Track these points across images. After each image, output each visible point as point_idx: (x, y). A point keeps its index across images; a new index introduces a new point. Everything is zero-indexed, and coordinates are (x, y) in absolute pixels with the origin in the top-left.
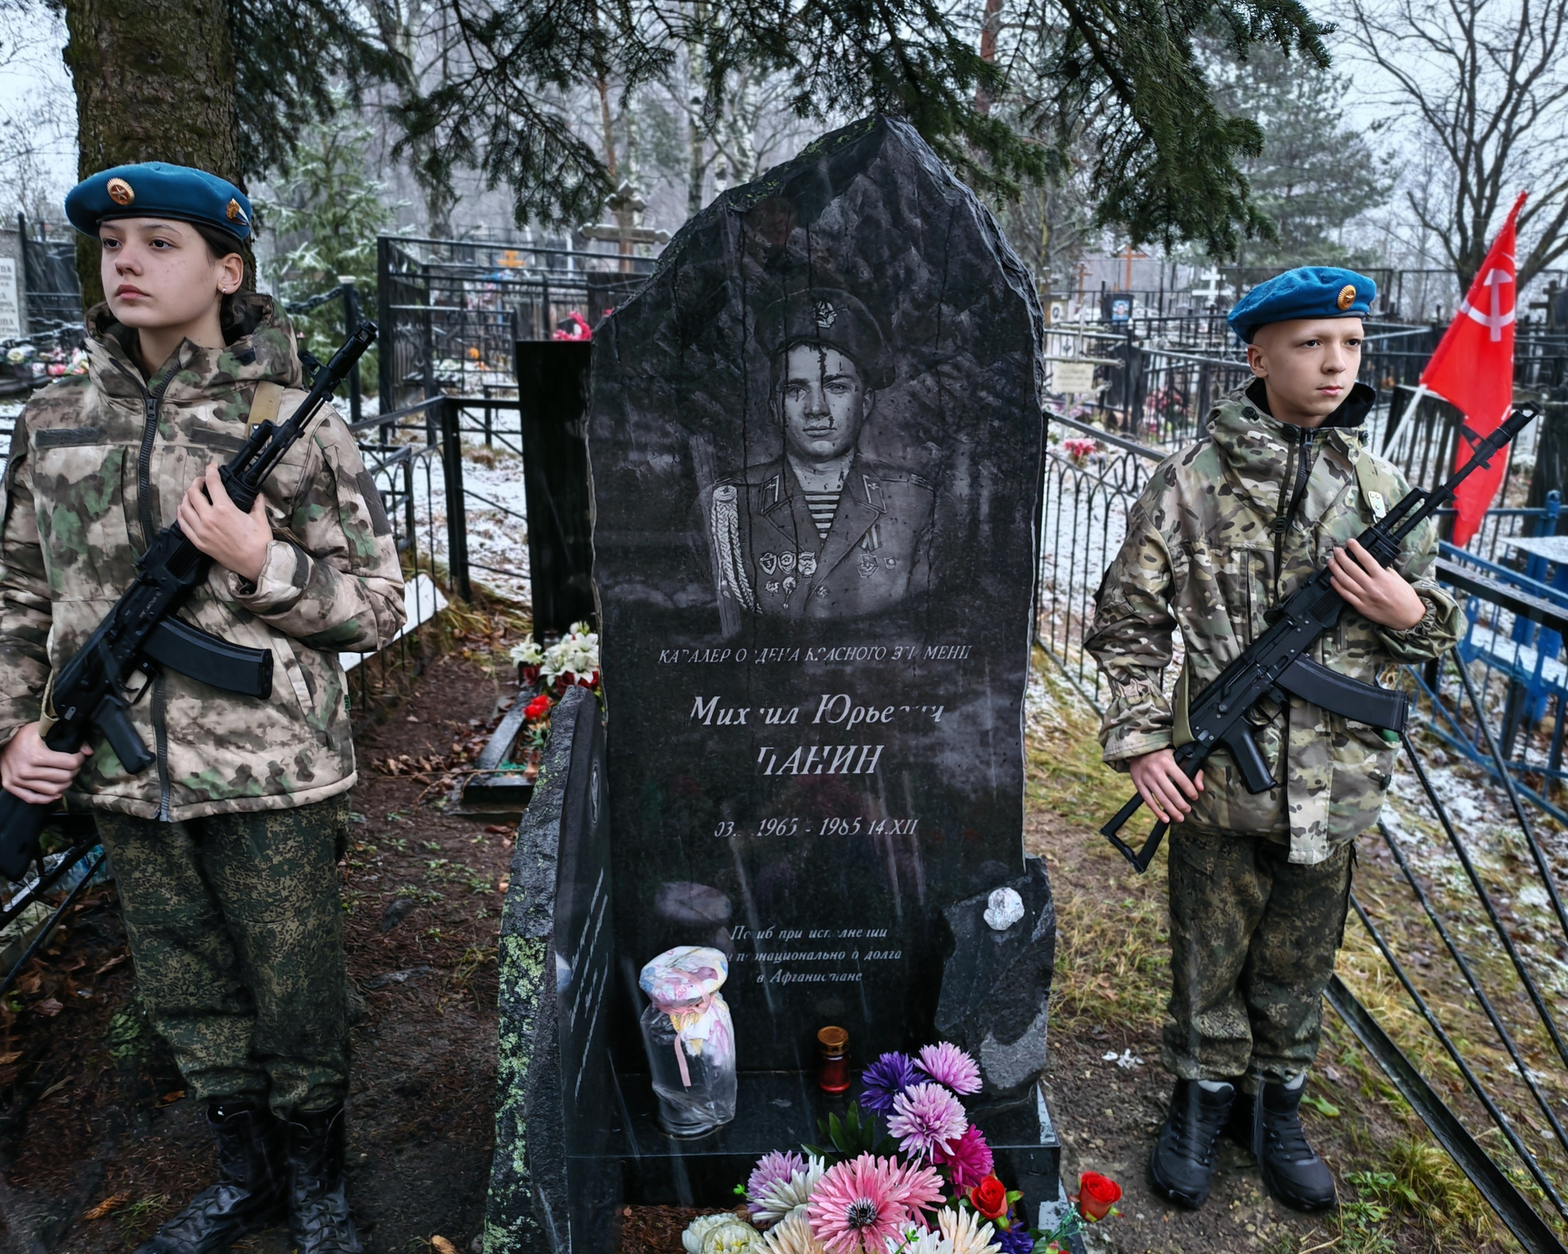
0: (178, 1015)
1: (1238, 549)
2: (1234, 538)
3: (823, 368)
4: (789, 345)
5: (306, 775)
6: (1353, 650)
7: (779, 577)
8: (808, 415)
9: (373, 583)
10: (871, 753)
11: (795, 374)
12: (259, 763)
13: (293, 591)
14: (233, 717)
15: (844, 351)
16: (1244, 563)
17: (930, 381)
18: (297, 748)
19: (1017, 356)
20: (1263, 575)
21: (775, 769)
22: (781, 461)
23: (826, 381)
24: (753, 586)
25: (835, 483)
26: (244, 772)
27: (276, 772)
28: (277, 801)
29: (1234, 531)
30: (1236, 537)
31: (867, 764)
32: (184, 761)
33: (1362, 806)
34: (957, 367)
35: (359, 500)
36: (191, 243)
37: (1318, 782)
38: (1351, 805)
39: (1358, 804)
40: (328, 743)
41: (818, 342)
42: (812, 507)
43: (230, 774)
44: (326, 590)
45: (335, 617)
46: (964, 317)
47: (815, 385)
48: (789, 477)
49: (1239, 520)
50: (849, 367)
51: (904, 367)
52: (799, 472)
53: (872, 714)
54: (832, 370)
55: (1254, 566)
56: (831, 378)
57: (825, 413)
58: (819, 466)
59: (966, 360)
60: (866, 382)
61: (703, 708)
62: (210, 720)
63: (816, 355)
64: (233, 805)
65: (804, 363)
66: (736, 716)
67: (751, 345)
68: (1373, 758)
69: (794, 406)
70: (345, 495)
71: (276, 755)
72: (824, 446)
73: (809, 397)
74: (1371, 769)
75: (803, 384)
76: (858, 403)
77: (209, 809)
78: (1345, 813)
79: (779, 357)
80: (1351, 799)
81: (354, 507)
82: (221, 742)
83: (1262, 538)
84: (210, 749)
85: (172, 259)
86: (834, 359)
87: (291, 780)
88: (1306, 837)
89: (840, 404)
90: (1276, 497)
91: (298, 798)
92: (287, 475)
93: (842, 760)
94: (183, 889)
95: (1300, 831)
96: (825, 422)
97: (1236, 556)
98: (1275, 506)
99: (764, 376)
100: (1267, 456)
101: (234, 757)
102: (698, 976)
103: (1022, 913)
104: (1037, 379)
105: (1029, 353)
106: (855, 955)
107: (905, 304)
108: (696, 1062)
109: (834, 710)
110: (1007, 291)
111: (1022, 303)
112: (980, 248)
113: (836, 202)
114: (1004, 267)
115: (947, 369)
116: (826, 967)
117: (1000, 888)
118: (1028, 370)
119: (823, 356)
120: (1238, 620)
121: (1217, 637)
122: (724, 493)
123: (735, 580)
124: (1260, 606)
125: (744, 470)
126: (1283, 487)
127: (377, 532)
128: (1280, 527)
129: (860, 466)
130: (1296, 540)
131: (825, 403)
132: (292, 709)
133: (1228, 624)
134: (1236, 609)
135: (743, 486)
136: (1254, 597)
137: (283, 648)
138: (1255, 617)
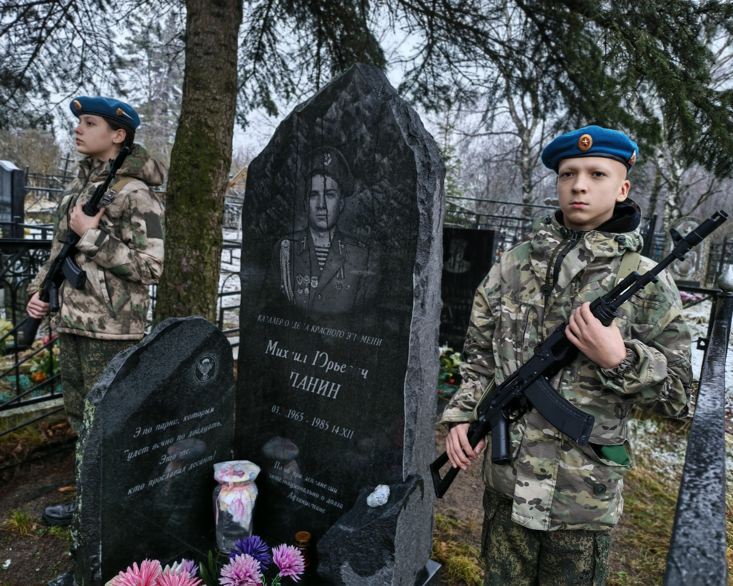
1: (525, 305)
2: (524, 298)
3: (325, 185)
4: (312, 175)
5: (102, 326)
6: (583, 383)
7: (302, 287)
8: (318, 208)
10: (335, 387)
11: (315, 188)
12: (85, 317)
13: (95, 248)
14: (79, 297)
15: (334, 177)
16: (527, 313)
17: (369, 193)
18: (100, 315)
20: (536, 323)
21: (297, 384)
22: (307, 230)
23: (326, 192)
24: (293, 290)
25: (326, 243)
26: (79, 319)
27: (90, 322)
28: (89, 334)
29: (525, 292)
30: (526, 297)
31: (333, 393)
32: (65, 310)
33: (578, 501)
34: (381, 186)
35: (142, 222)
36: (101, 124)
37: (543, 470)
38: (568, 496)
39: (574, 498)
40: (114, 317)
41: (324, 172)
42: (318, 254)
43: (75, 319)
44: (112, 250)
45: (115, 263)
46: (385, 160)
47: (322, 193)
48: (309, 239)
49: (529, 287)
50: (336, 185)
51: (358, 187)
52: (313, 236)
53: (337, 367)
54: (329, 187)
55: (532, 316)
56: (328, 191)
57: (325, 208)
58: (321, 234)
59: (385, 183)
60: (342, 192)
61: (272, 346)
62: (73, 297)
63: (323, 179)
64: (75, 331)
65: (318, 183)
66: (283, 354)
67: (299, 174)
68: (591, 467)
70: (135, 219)
71: (92, 316)
72: (323, 224)
73: (319, 199)
74: (587, 475)
75: (317, 193)
76: (339, 203)
77: (67, 331)
78: (564, 502)
79: (308, 180)
80: (569, 492)
81: (139, 225)
82: (75, 306)
83: (538, 298)
84: (71, 307)
85: (93, 129)
86: (330, 181)
87: (96, 327)
88: (526, 506)
89: (331, 203)
90: (545, 271)
91: (98, 335)
92: (114, 209)
93: (323, 387)
95: (521, 501)
96: (324, 212)
97: (523, 309)
98: (544, 277)
99: (302, 189)
100: (545, 244)
101: (77, 312)
102: (235, 473)
103: (385, 501)
104: (420, 195)
105: (415, 180)
106: (323, 498)
107: (360, 154)
108: (221, 513)
109: (321, 360)
110: (406, 146)
111: (412, 153)
112: (394, 125)
113: (334, 105)
114: (410, 135)
115: (376, 187)
116: (310, 499)
117: (383, 484)
118: (414, 189)
119: (325, 179)
120: (519, 350)
121: (504, 359)
122: (285, 243)
123: (287, 286)
124: (532, 343)
125: (294, 233)
126: (550, 265)
127: (149, 236)
128: (546, 291)
129: (339, 235)
130: (552, 300)
131: (325, 203)
132: (100, 299)
133: (510, 351)
134: (519, 343)
135: (292, 241)
136: (527, 336)
137: (101, 274)
138: (526, 349)
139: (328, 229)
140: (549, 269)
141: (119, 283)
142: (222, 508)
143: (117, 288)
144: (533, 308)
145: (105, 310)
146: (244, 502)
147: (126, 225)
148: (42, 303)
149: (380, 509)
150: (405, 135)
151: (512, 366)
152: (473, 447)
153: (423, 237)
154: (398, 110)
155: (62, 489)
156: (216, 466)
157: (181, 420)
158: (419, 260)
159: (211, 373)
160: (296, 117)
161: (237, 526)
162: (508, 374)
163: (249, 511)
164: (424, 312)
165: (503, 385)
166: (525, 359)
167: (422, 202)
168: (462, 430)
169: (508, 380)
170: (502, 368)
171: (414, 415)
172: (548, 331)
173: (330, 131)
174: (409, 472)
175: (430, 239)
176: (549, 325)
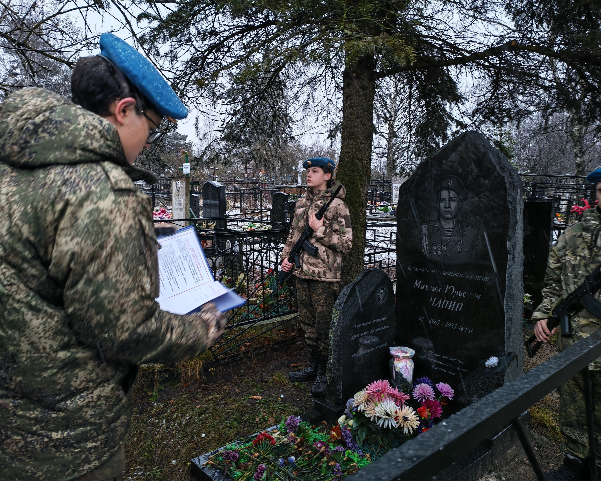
0: (305, 323)
1: (579, 256)
3: (449, 195)
4: (441, 190)
5: (325, 275)
7: (437, 251)
8: (445, 208)
9: (343, 238)
10: (460, 305)
11: (443, 197)
13: (323, 236)
14: (313, 260)
15: (455, 191)
16: (580, 260)
17: (477, 199)
18: (324, 269)
19: (502, 192)
20: (585, 265)
21: (435, 304)
22: (439, 219)
23: (450, 199)
24: (430, 252)
25: (451, 226)
26: (313, 271)
27: (319, 273)
28: (318, 279)
29: (579, 249)
31: (459, 308)
32: (305, 267)
34: (485, 195)
35: (343, 221)
36: (320, 171)
40: (330, 270)
41: (448, 189)
42: (446, 232)
44: (330, 236)
45: (332, 243)
46: (487, 181)
47: (447, 200)
48: (440, 223)
49: (581, 246)
50: (456, 195)
51: (470, 195)
52: (443, 223)
53: (460, 294)
54: (451, 196)
55: (583, 262)
57: (450, 207)
58: (448, 221)
59: (487, 193)
60: (460, 199)
61: (417, 284)
62: (309, 260)
63: (448, 192)
64: (311, 278)
65: (445, 194)
66: (425, 287)
67: (432, 190)
69: (442, 205)
70: (340, 219)
71: (319, 269)
72: (449, 216)
73: (446, 203)
75: (444, 199)
76: (458, 204)
77: (307, 277)
79: (438, 193)
81: (342, 222)
82: (311, 265)
83: (586, 252)
84: (309, 266)
85: (317, 174)
86: (452, 194)
87: (322, 275)
89: (453, 205)
90: (590, 238)
91: (323, 279)
92: (329, 215)
93: (452, 305)
94: (306, 296)
96: (449, 209)
97: (578, 258)
98: (589, 241)
100: (589, 224)
101: (312, 268)
102: (402, 352)
103: (496, 365)
104: (509, 199)
105: (506, 191)
106: (454, 367)
107: (471, 179)
108: (397, 373)
109: (450, 290)
110: (499, 174)
111: (503, 178)
112: (491, 163)
113: (454, 154)
114: (501, 168)
115: (482, 196)
116: (447, 368)
117: (494, 356)
118: (506, 196)
119: (449, 193)
120: (576, 280)
121: (567, 284)
122: (424, 227)
123: (426, 250)
124: (582, 276)
125: (430, 221)
126: (592, 235)
127: (347, 227)
128: (590, 249)
129: (458, 222)
130: (594, 253)
131: (450, 204)
132: (323, 261)
133: (571, 280)
134: (576, 276)
135: (429, 226)
136: (580, 272)
137: (324, 248)
138: (580, 279)
139: (452, 218)
140: (592, 237)
141: (332, 252)
142: (397, 370)
143: (330, 255)
144: (584, 258)
145: (326, 266)
146: (408, 367)
147: (335, 222)
148: (290, 264)
149: (493, 368)
150: (498, 168)
151: (572, 288)
152: (550, 331)
153: (512, 221)
154: (493, 155)
155: (292, 365)
156: (391, 348)
157: (372, 322)
158: (510, 234)
159: (384, 298)
160: (430, 160)
161: (405, 380)
162: (570, 292)
163: (411, 373)
164: (514, 262)
165: (567, 298)
166: (579, 284)
167: (511, 203)
168: (544, 323)
169: (570, 295)
170: (566, 290)
171: (511, 319)
172: (592, 269)
173: (451, 167)
174: (509, 351)
175: (516, 221)
176: (593, 266)
